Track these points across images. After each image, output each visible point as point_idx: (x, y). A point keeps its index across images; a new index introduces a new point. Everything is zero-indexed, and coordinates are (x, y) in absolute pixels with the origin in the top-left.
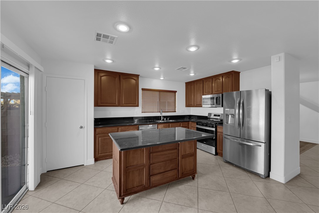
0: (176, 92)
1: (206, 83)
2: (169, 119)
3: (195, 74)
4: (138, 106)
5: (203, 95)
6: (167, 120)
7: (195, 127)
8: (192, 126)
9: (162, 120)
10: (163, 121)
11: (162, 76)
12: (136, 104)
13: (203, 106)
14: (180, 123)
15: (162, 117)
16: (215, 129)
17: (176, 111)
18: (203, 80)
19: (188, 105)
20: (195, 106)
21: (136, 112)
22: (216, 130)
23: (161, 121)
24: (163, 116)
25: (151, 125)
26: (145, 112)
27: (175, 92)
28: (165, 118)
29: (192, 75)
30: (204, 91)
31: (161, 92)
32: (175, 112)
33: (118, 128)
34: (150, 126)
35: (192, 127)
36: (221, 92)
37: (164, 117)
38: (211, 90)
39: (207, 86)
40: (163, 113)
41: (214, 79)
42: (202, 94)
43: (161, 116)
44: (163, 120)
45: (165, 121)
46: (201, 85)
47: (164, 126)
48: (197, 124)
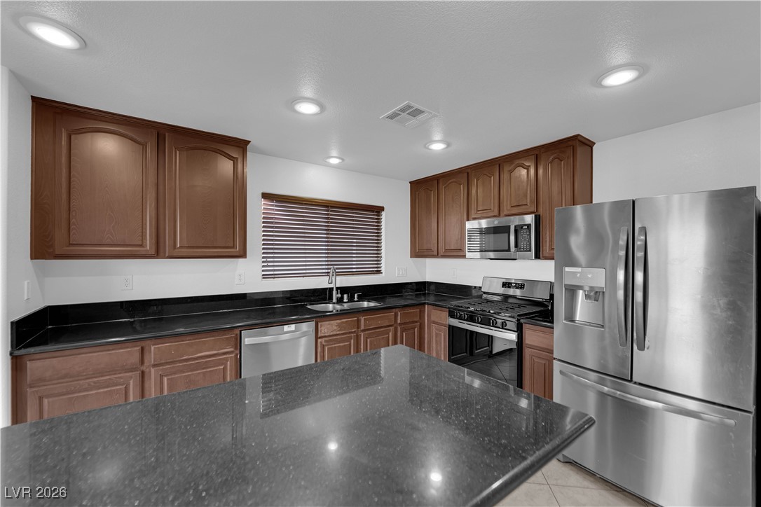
0: (382, 209)
1: (480, 182)
2: (361, 299)
3: (449, 145)
4: (243, 255)
5: (468, 220)
6: (351, 300)
7: (442, 325)
8: (433, 318)
9: (334, 300)
10: (338, 307)
11: (334, 153)
12: (234, 247)
13: (468, 255)
14: (394, 310)
15: (334, 292)
16: (518, 335)
17: (383, 269)
18: (469, 171)
19: (419, 251)
20: (441, 252)
21: (240, 276)
22: (520, 337)
23: (330, 307)
24: (337, 289)
25: (293, 327)
26: (274, 276)
27: (378, 210)
28: (345, 296)
29: (438, 147)
30: (473, 206)
31: (332, 207)
32: (379, 272)
33: (142, 349)
34: (286, 328)
35: (434, 323)
36: (533, 209)
37: (343, 290)
38: (497, 201)
39: (480, 191)
40: (338, 278)
41: (506, 168)
42: (465, 217)
43: (333, 288)
44: (340, 301)
45: (346, 306)
46: (463, 189)
47: (339, 325)
48: (452, 315)
